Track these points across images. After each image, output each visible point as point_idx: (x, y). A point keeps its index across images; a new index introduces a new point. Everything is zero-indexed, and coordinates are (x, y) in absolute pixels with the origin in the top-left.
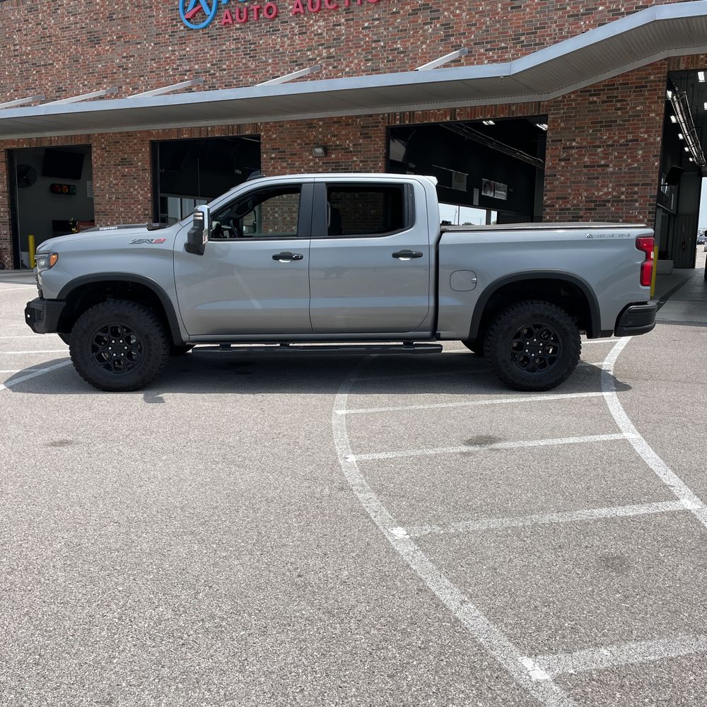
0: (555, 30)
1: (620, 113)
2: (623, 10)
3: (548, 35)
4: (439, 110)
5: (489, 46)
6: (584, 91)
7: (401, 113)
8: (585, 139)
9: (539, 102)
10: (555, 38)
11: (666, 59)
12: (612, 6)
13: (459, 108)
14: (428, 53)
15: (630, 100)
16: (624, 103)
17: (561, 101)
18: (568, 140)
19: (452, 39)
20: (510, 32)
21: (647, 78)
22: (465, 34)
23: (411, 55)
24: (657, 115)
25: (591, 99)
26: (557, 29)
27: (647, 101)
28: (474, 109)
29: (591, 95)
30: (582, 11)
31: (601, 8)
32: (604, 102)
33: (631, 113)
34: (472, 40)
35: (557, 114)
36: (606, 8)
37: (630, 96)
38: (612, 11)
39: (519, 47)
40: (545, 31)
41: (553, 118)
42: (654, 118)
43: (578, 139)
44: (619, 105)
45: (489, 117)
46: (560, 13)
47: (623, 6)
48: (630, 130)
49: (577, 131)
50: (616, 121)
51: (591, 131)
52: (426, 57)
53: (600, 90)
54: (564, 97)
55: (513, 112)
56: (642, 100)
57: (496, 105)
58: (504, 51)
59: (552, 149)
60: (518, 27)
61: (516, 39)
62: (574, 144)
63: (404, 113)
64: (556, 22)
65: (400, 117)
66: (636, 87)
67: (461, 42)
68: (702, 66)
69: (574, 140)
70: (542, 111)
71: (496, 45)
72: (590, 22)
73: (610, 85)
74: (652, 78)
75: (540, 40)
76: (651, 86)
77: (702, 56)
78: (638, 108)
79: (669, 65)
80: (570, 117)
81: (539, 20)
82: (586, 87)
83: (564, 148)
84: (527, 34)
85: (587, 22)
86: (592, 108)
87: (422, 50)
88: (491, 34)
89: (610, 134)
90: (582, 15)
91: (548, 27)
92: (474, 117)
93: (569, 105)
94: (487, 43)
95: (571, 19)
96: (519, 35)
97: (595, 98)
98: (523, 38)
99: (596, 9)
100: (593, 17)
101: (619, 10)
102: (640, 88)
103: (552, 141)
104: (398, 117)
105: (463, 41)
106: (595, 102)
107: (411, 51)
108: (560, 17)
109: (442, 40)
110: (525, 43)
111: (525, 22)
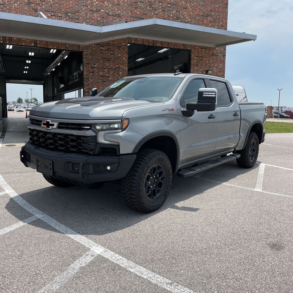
0: (84, 15)
1: (112, 56)
2: (111, 14)
3: (81, 16)
4: (27, 39)
5: (53, 14)
6: (98, 44)
7: (3, 37)
8: (100, 65)
9: (79, 45)
10: (84, 18)
11: (127, 38)
12: (106, 11)
13: (39, 41)
14: (19, 9)
15: (116, 51)
16: (114, 52)
17: (88, 47)
18: (93, 64)
19: (33, 5)
20: (63, 10)
21: (121, 44)
22: (39, 4)
23: (8, 7)
24: (126, 59)
25: (101, 48)
26: (85, 14)
27: (122, 53)
28: (47, 42)
29: (101, 46)
30: (94, 9)
31: (102, 11)
32: (106, 50)
33: (116, 57)
34: (44, 9)
35: (87, 52)
36: (104, 11)
37: (115, 50)
38: (107, 13)
39: (68, 18)
40: (79, 14)
41: (86, 53)
42: (124, 60)
43: (97, 64)
44: (112, 52)
45: (55, 47)
46: (86, 8)
47: (111, 12)
48: (117, 63)
49: (96, 61)
50: (111, 59)
51: (102, 61)
52: (17, 10)
53: (104, 45)
54: (90, 45)
55: (67, 47)
56: (120, 52)
57: (58, 43)
58: (61, 18)
59: (86, 67)
60: (67, 9)
61: (66, 14)
62: (95, 66)
63: (5, 37)
64: (84, 11)
65: (3, 39)
66: (118, 47)
67: (38, 8)
68: (139, 43)
69: (95, 64)
70: (81, 49)
71: (56, 14)
72: (98, 15)
73: (108, 44)
74: (123, 44)
75: (77, 17)
76: (123, 47)
77: (139, 39)
78: (119, 55)
79: (128, 40)
80: (93, 54)
81: (76, 8)
82: (99, 43)
83: (91, 67)
84: (71, 13)
85: (97, 15)
86: (101, 52)
87: (15, 6)
88: (53, 8)
89: (109, 64)
90: (95, 11)
91: (81, 13)
92: (48, 46)
93: (92, 49)
94: (51, 12)
95: (91, 12)
96: (67, 12)
97: (102, 48)
98: (69, 14)
99: (100, 10)
100: (99, 14)
101: (109, 13)
102: (119, 47)
103: (86, 63)
104: (2, 39)
105: (39, 8)
106: (103, 50)
107: (7, 5)
108: (85, 10)
109: (26, 4)
110: (70, 17)
111: (70, 7)
